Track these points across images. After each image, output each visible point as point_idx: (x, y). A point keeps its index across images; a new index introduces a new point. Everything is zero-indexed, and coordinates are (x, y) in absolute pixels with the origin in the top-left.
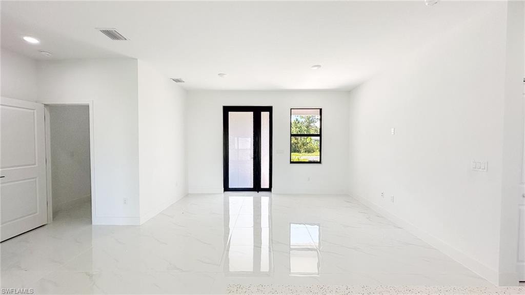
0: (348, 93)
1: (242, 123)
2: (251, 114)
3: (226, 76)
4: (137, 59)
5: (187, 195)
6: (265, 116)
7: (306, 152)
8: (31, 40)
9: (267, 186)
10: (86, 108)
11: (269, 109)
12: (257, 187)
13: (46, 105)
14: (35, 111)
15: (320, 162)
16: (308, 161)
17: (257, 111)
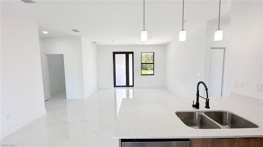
0: (165, 46)
1: (121, 59)
2: (125, 55)
3: (114, 41)
4: (81, 37)
5: (99, 89)
6: (130, 56)
7: (151, 70)
8: (45, 32)
9: (132, 85)
10: (62, 55)
11: (132, 53)
12: (128, 85)
13: (46, 55)
14: (44, 57)
15: (153, 75)
16: (150, 74)
17: (127, 54)
